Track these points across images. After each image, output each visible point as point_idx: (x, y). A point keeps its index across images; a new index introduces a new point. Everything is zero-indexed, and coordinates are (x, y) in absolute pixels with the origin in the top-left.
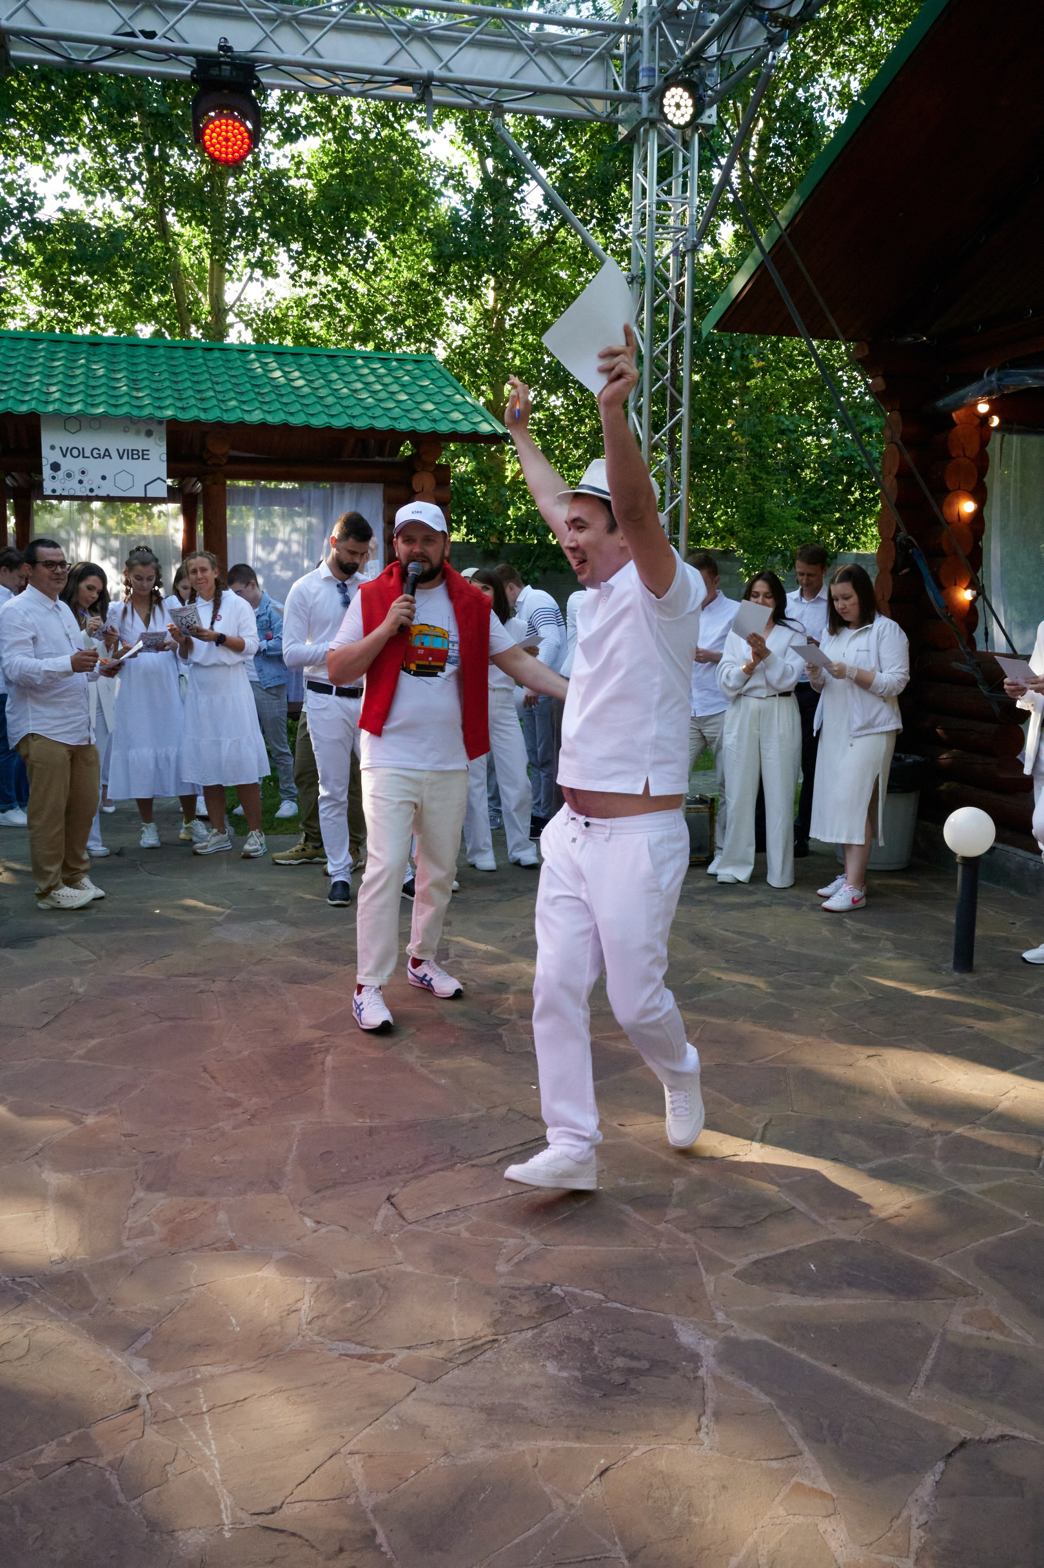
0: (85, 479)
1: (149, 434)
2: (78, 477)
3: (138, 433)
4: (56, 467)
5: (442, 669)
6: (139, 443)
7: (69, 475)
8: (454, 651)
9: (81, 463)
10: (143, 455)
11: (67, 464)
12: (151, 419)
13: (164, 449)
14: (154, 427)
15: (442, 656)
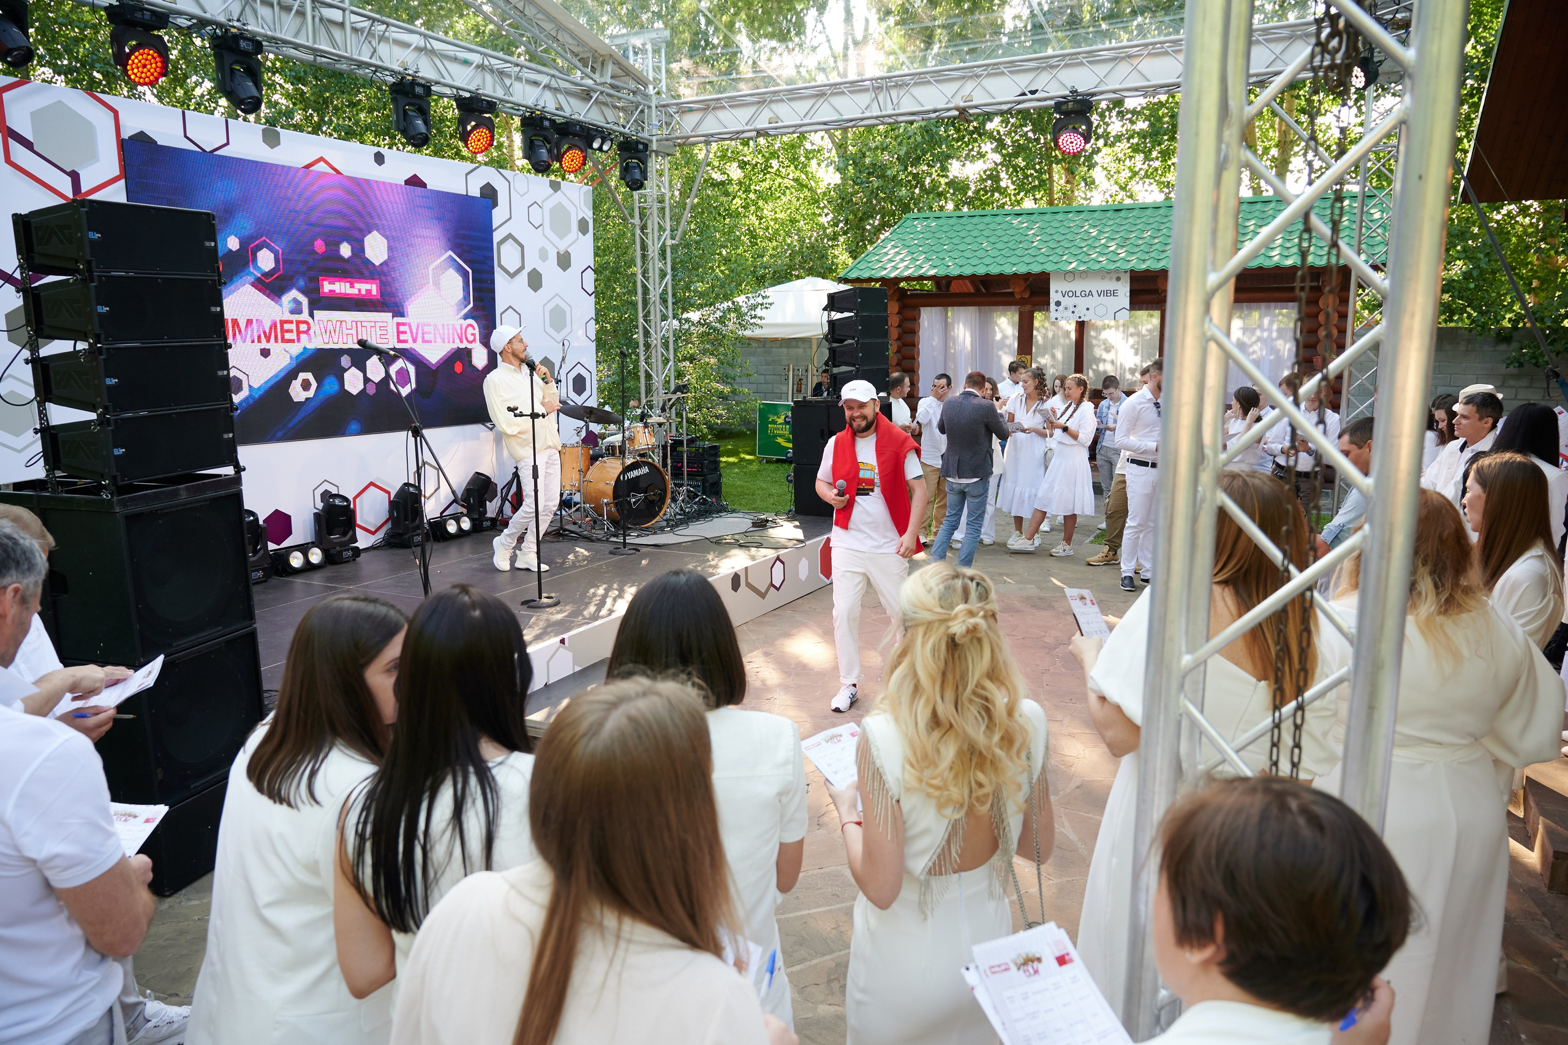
0: (1076, 310)
1: (1118, 279)
2: (1072, 309)
3: (1111, 279)
4: (1058, 304)
5: (872, 490)
6: (1111, 285)
7: (1066, 308)
8: (877, 480)
9: (1075, 300)
10: (1114, 293)
11: (1065, 301)
12: (1116, 271)
13: (1128, 289)
14: (1122, 276)
15: (871, 482)
